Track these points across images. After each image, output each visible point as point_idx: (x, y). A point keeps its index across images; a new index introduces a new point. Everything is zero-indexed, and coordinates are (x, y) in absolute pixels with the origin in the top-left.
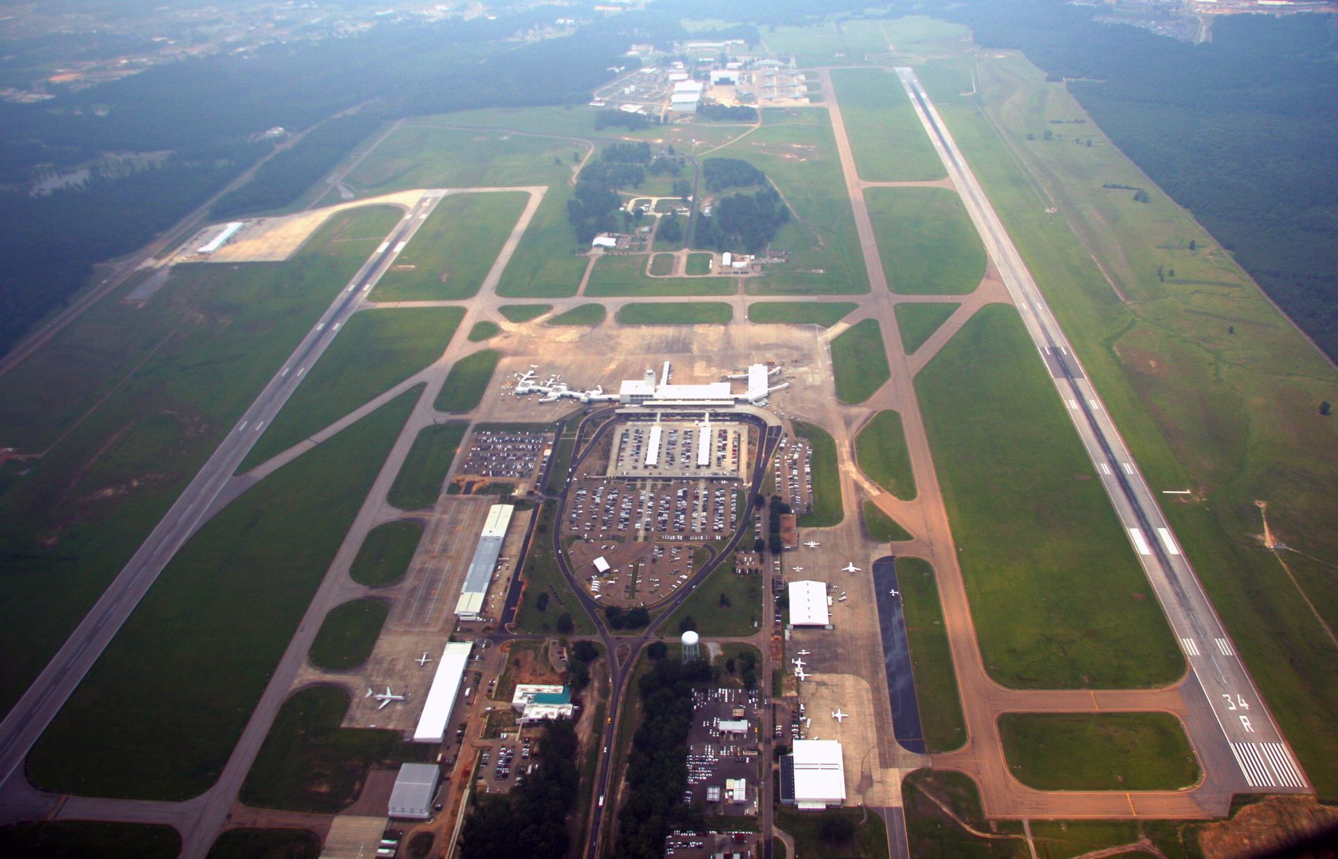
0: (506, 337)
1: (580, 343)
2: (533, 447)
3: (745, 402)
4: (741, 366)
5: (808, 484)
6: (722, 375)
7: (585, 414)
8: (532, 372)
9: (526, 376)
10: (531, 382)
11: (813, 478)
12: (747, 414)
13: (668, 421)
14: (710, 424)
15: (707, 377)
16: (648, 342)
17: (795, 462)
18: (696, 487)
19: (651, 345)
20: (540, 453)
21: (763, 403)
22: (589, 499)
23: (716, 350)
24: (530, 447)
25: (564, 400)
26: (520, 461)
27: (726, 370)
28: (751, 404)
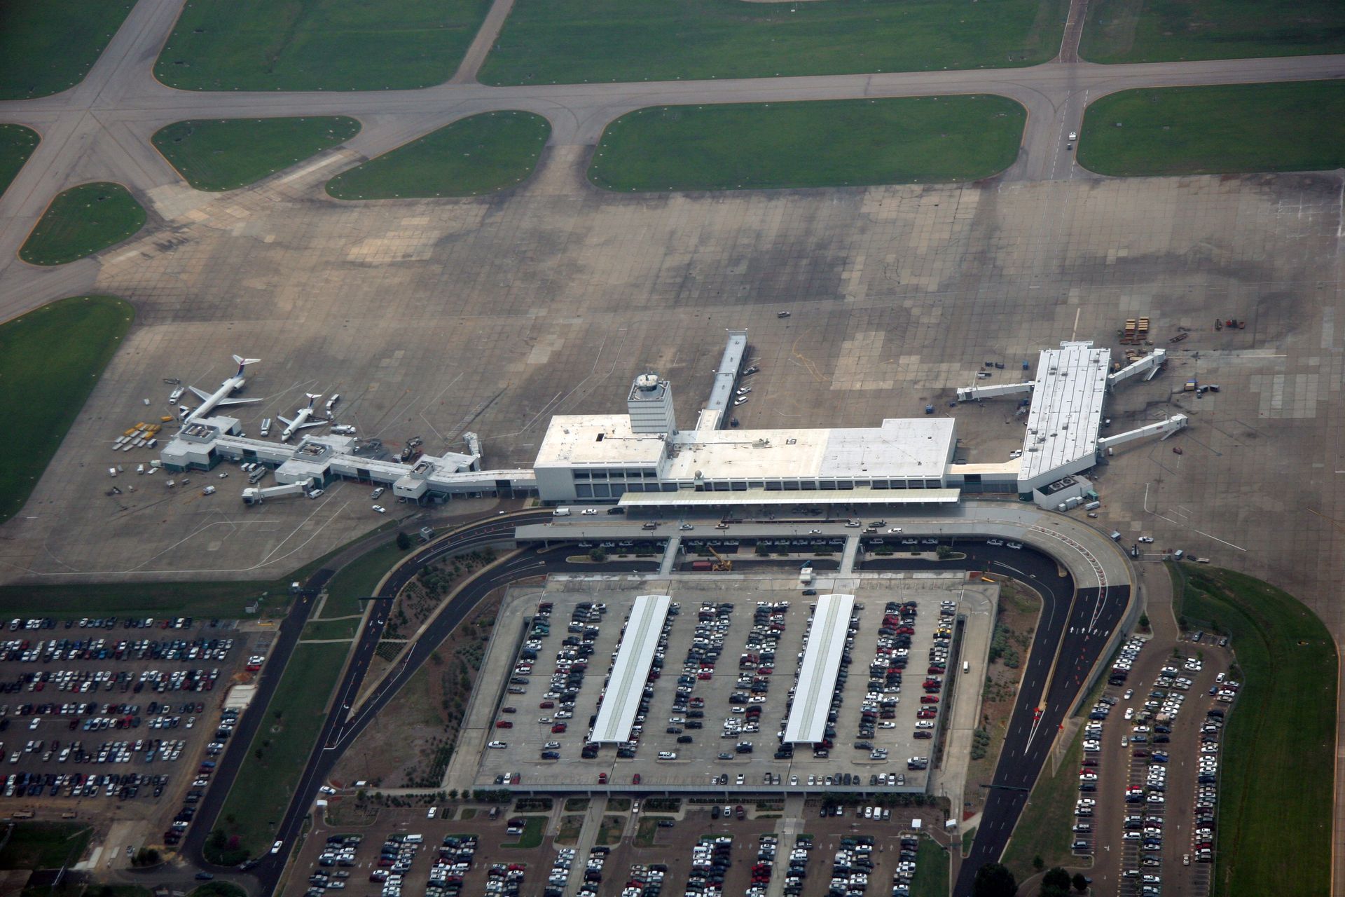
0: (165, 247)
1: (437, 268)
2: (191, 675)
3: (1006, 490)
4: (1015, 349)
5: (1201, 825)
6: (939, 385)
7: (404, 543)
8: (237, 382)
9: (210, 400)
10: (222, 422)
11: (1223, 801)
12: (1006, 540)
13: (707, 569)
14: (856, 579)
15: (879, 393)
16: (687, 259)
17: (1162, 733)
18: (767, 829)
19: (694, 273)
20: (213, 698)
21: (1071, 496)
22: (360, 880)
23: (933, 287)
24: (179, 676)
25: (339, 489)
26: (133, 732)
27: (956, 366)
28: (1027, 498)
